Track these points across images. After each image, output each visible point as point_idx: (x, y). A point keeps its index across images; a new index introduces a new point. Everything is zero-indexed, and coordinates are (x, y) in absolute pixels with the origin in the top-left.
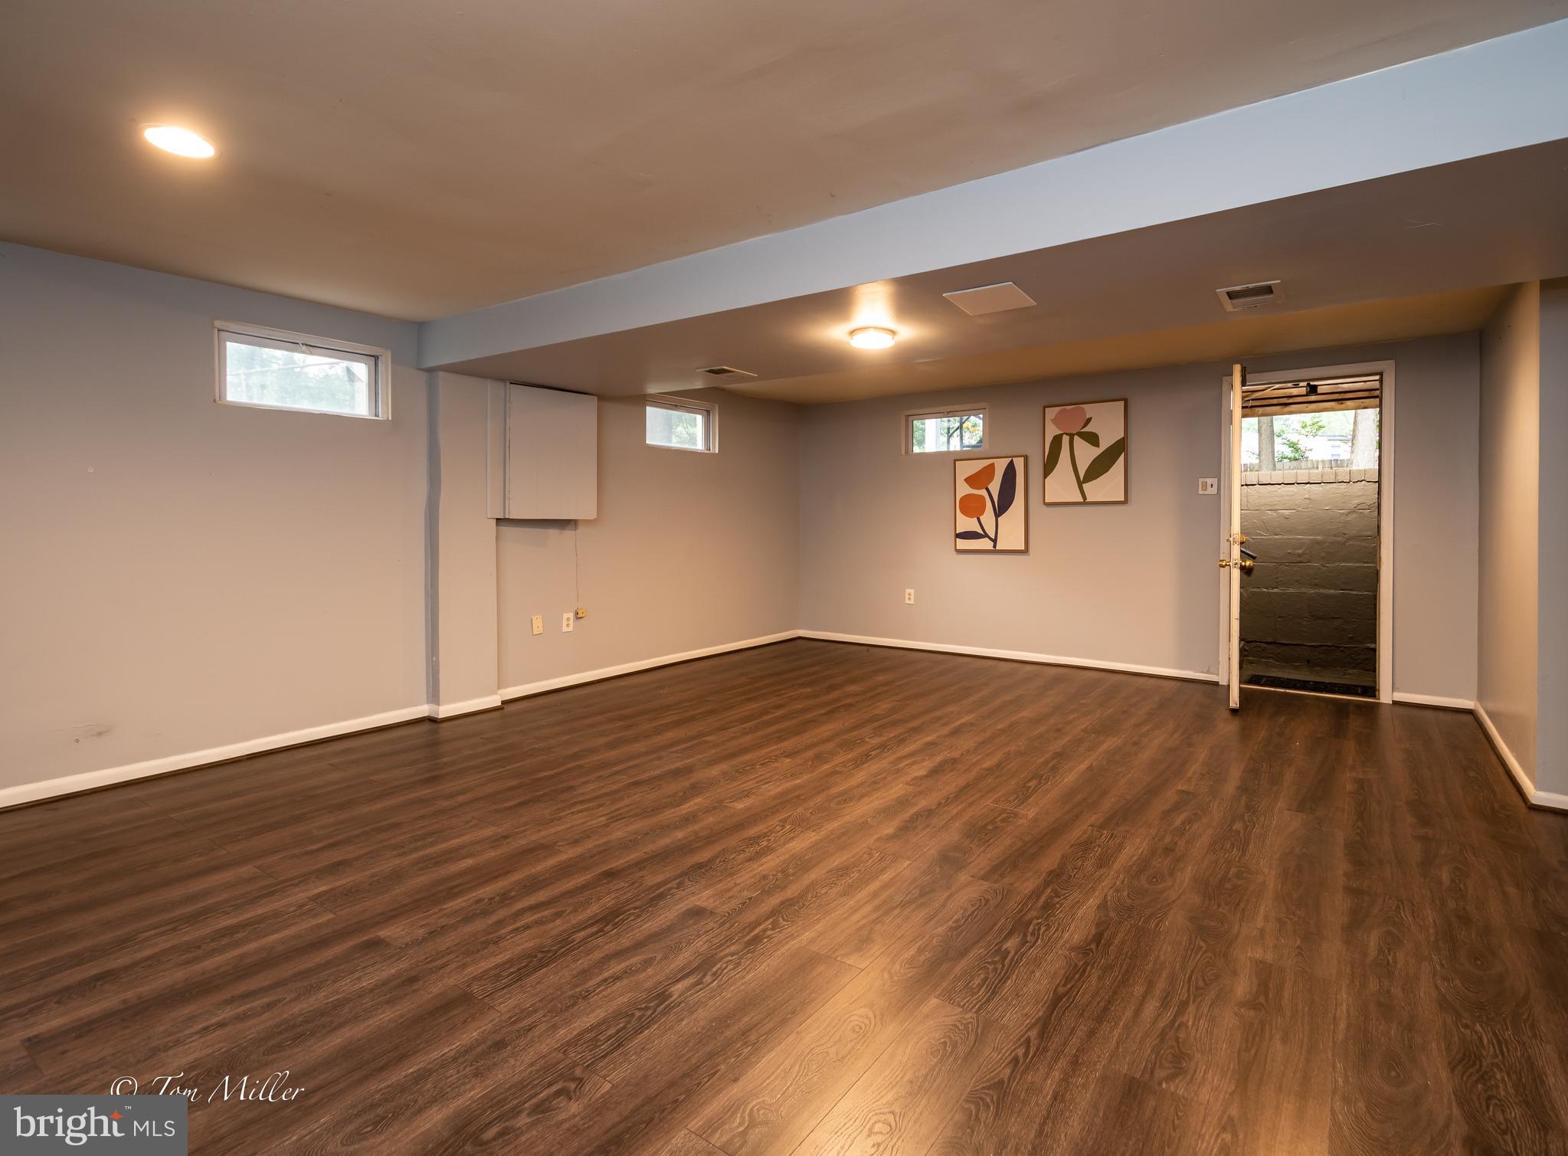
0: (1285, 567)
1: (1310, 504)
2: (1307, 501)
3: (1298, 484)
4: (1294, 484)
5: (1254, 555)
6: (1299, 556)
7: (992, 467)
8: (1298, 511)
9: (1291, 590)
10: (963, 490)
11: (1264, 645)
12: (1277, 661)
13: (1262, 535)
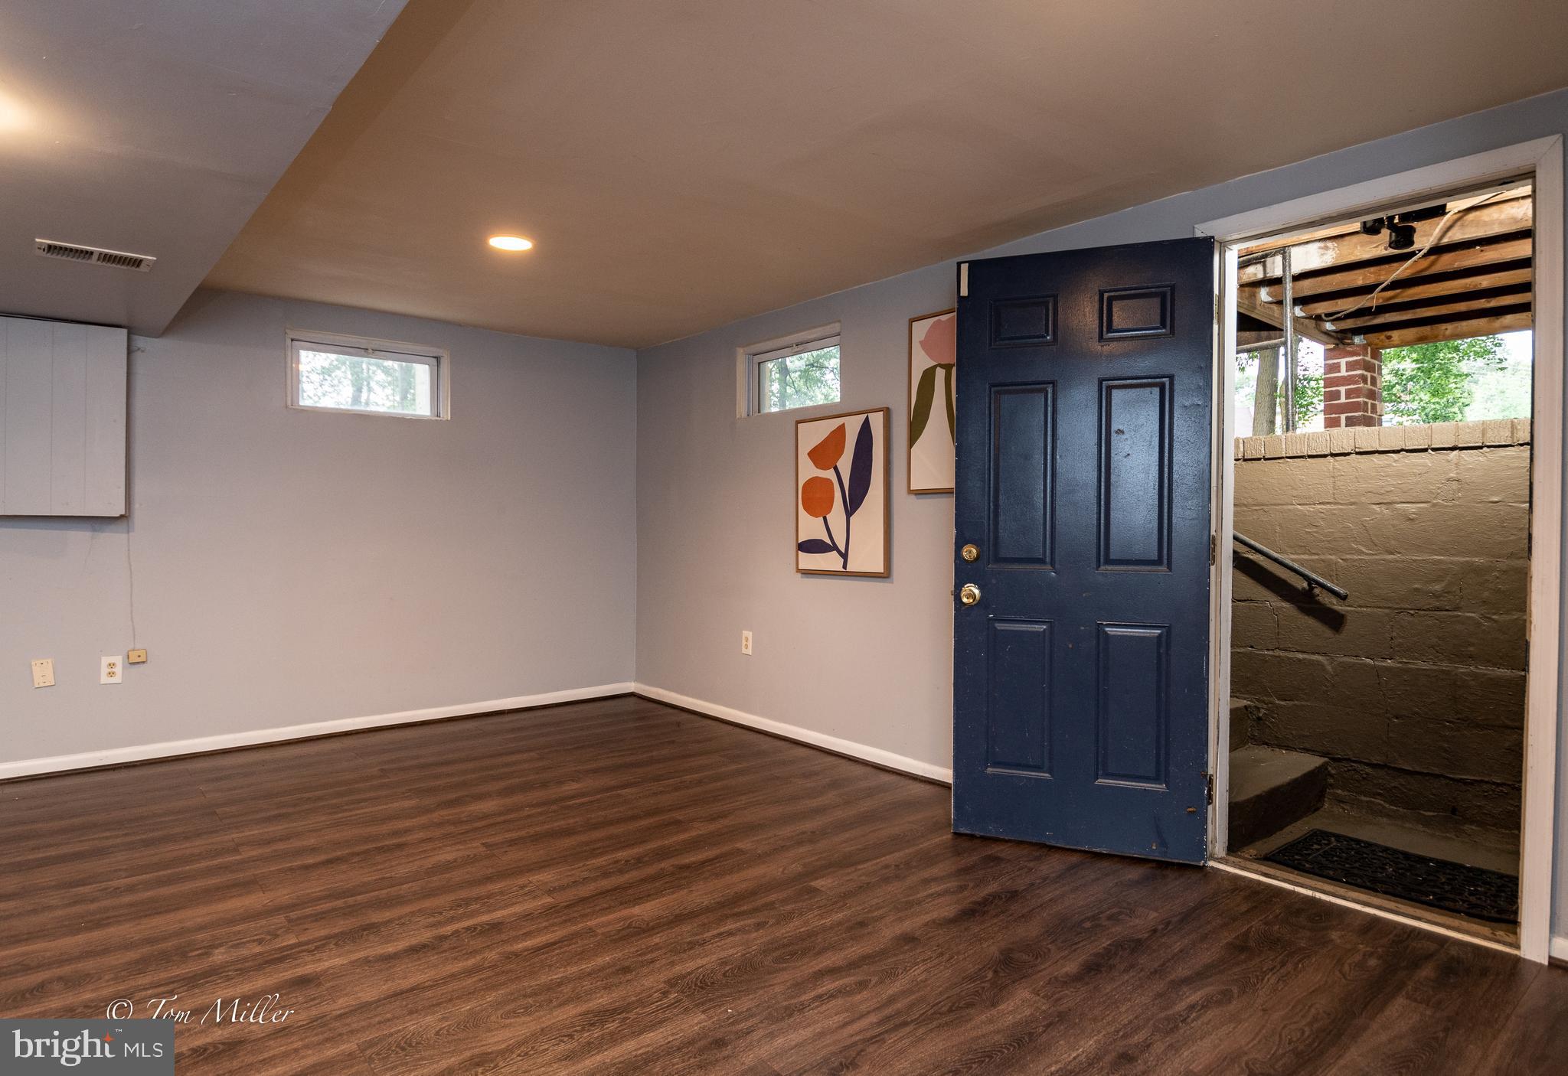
0: (1408, 618)
1: (1459, 490)
2: (1455, 485)
3: (1434, 450)
4: (1425, 450)
5: (1342, 591)
6: (1436, 596)
7: (841, 429)
8: (1434, 505)
9: (1421, 665)
10: (808, 471)
11: (1369, 770)
12: (1391, 803)
13: (1362, 553)
